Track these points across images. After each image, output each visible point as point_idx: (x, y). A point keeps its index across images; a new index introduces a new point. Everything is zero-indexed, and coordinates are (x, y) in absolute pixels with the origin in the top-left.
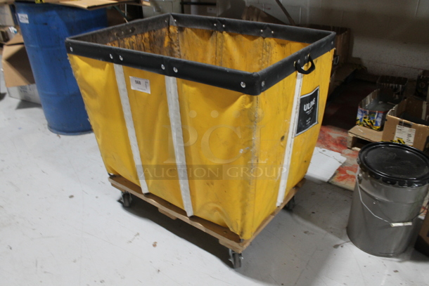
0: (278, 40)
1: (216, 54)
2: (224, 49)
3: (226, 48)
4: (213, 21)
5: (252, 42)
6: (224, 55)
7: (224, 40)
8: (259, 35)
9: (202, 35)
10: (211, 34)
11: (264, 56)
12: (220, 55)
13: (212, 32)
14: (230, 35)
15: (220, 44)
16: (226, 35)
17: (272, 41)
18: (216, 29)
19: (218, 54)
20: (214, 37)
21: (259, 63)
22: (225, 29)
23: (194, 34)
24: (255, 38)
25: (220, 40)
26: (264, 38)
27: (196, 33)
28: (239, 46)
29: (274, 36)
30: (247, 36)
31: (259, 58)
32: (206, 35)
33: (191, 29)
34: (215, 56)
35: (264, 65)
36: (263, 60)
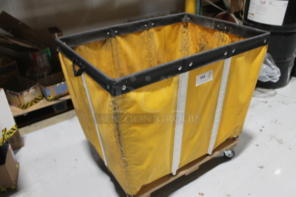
0: (156, 28)
1: (113, 56)
2: (119, 50)
3: (120, 48)
4: (105, 31)
5: (139, 36)
6: (119, 55)
7: (118, 43)
8: (144, 29)
9: (95, 47)
10: (104, 42)
11: (150, 42)
13: (105, 41)
14: (122, 37)
15: (115, 47)
16: (119, 38)
17: (152, 30)
18: (111, 36)
19: (115, 55)
20: (108, 44)
21: (147, 49)
22: (118, 34)
23: (87, 49)
24: (141, 32)
25: (115, 44)
26: (148, 30)
27: (89, 47)
28: (130, 43)
29: (154, 26)
30: (135, 34)
31: (146, 46)
32: (99, 45)
33: (84, 45)
34: (112, 58)
35: (150, 49)
36: (150, 45)
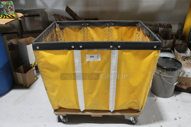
0: (115, 27)
1: (84, 37)
2: (88, 35)
3: (89, 34)
4: (81, 23)
5: (103, 29)
6: (88, 37)
7: (88, 31)
8: (107, 26)
9: (75, 30)
10: (80, 29)
11: (110, 35)
12: (86, 38)
13: (81, 28)
14: (91, 28)
15: (86, 33)
16: (89, 28)
17: (113, 28)
18: (84, 26)
19: (85, 37)
20: (82, 30)
21: (107, 38)
22: (88, 26)
23: (70, 30)
24: (104, 27)
25: (86, 31)
26: (109, 27)
27: (71, 29)
28: (96, 32)
29: (114, 26)
30: (100, 28)
31: (107, 36)
32: (77, 30)
33: (69, 28)
34: (83, 38)
35: (109, 38)
36: (109, 36)
